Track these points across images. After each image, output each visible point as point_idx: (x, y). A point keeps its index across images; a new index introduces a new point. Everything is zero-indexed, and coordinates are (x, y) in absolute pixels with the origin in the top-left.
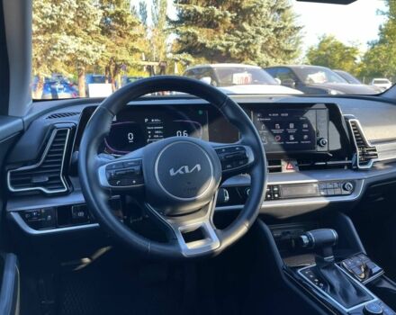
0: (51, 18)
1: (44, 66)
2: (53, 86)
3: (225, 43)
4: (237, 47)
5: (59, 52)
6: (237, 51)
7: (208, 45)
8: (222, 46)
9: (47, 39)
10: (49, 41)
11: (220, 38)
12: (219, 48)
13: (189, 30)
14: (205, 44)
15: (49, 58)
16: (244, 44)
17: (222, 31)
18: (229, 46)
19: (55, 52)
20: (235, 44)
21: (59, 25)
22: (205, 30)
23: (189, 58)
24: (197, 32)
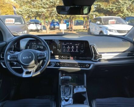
0: (52, 3)
1: (50, 18)
2: (54, 24)
3: (111, 7)
4: (116, 9)
5: (54, 13)
6: (115, 10)
7: (104, 9)
8: (110, 9)
9: (51, 9)
10: (52, 10)
11: (109, 6)
12: (109, 9)
13: (98, 4)
14: (103, 8)
15: (51, 15)
16: (119, 8)
17: (110, 3)
18: (112, 9)
19: (53, 14)
20: (115, 8)
21: (55, 5)
22: (104, 3)
23: (97, 13)
24: (101, 4)
